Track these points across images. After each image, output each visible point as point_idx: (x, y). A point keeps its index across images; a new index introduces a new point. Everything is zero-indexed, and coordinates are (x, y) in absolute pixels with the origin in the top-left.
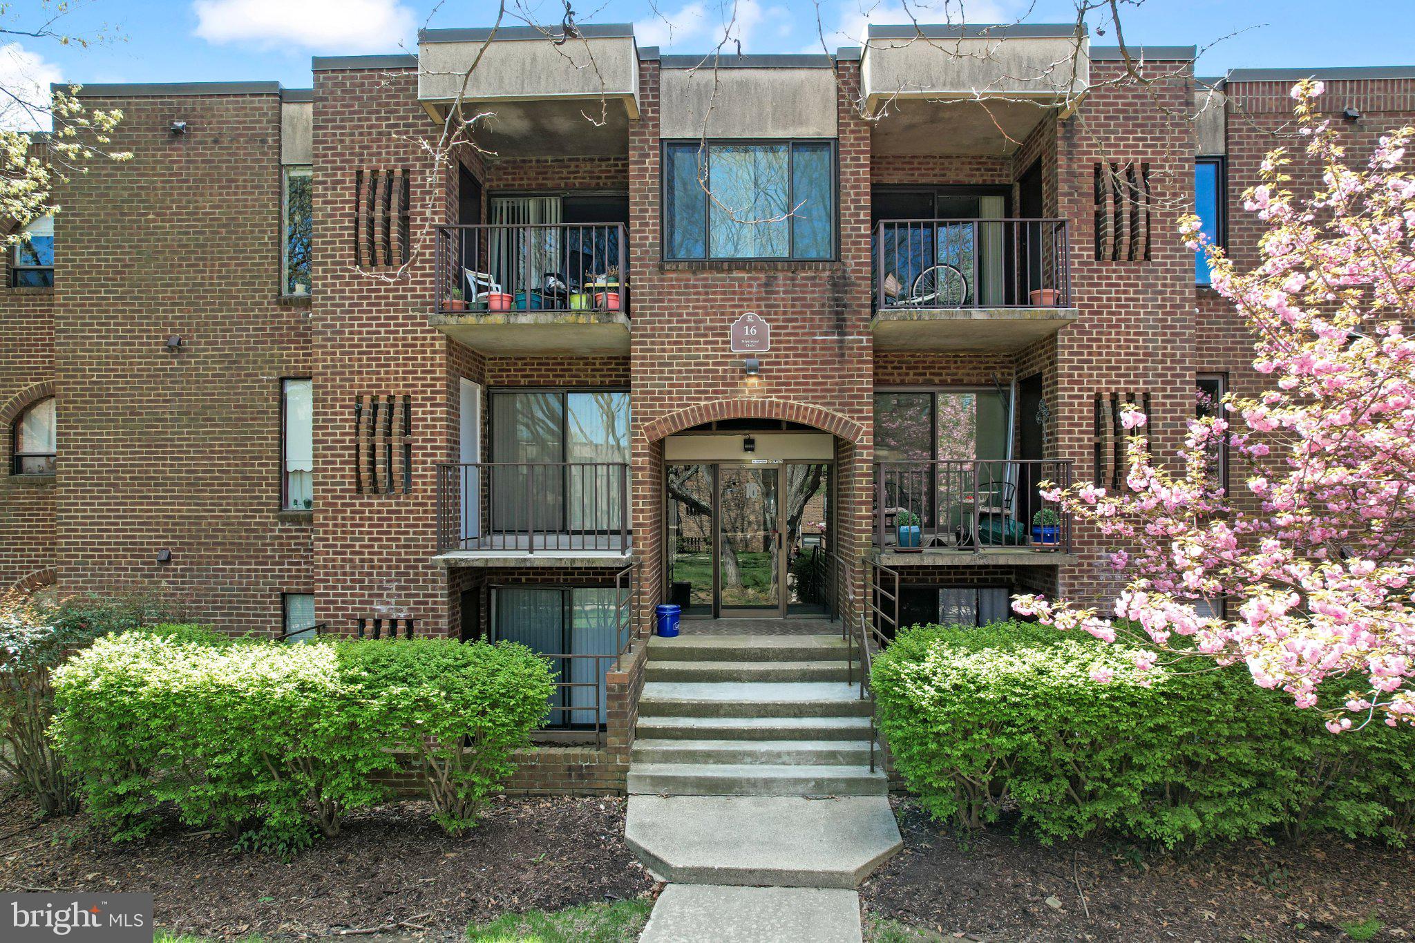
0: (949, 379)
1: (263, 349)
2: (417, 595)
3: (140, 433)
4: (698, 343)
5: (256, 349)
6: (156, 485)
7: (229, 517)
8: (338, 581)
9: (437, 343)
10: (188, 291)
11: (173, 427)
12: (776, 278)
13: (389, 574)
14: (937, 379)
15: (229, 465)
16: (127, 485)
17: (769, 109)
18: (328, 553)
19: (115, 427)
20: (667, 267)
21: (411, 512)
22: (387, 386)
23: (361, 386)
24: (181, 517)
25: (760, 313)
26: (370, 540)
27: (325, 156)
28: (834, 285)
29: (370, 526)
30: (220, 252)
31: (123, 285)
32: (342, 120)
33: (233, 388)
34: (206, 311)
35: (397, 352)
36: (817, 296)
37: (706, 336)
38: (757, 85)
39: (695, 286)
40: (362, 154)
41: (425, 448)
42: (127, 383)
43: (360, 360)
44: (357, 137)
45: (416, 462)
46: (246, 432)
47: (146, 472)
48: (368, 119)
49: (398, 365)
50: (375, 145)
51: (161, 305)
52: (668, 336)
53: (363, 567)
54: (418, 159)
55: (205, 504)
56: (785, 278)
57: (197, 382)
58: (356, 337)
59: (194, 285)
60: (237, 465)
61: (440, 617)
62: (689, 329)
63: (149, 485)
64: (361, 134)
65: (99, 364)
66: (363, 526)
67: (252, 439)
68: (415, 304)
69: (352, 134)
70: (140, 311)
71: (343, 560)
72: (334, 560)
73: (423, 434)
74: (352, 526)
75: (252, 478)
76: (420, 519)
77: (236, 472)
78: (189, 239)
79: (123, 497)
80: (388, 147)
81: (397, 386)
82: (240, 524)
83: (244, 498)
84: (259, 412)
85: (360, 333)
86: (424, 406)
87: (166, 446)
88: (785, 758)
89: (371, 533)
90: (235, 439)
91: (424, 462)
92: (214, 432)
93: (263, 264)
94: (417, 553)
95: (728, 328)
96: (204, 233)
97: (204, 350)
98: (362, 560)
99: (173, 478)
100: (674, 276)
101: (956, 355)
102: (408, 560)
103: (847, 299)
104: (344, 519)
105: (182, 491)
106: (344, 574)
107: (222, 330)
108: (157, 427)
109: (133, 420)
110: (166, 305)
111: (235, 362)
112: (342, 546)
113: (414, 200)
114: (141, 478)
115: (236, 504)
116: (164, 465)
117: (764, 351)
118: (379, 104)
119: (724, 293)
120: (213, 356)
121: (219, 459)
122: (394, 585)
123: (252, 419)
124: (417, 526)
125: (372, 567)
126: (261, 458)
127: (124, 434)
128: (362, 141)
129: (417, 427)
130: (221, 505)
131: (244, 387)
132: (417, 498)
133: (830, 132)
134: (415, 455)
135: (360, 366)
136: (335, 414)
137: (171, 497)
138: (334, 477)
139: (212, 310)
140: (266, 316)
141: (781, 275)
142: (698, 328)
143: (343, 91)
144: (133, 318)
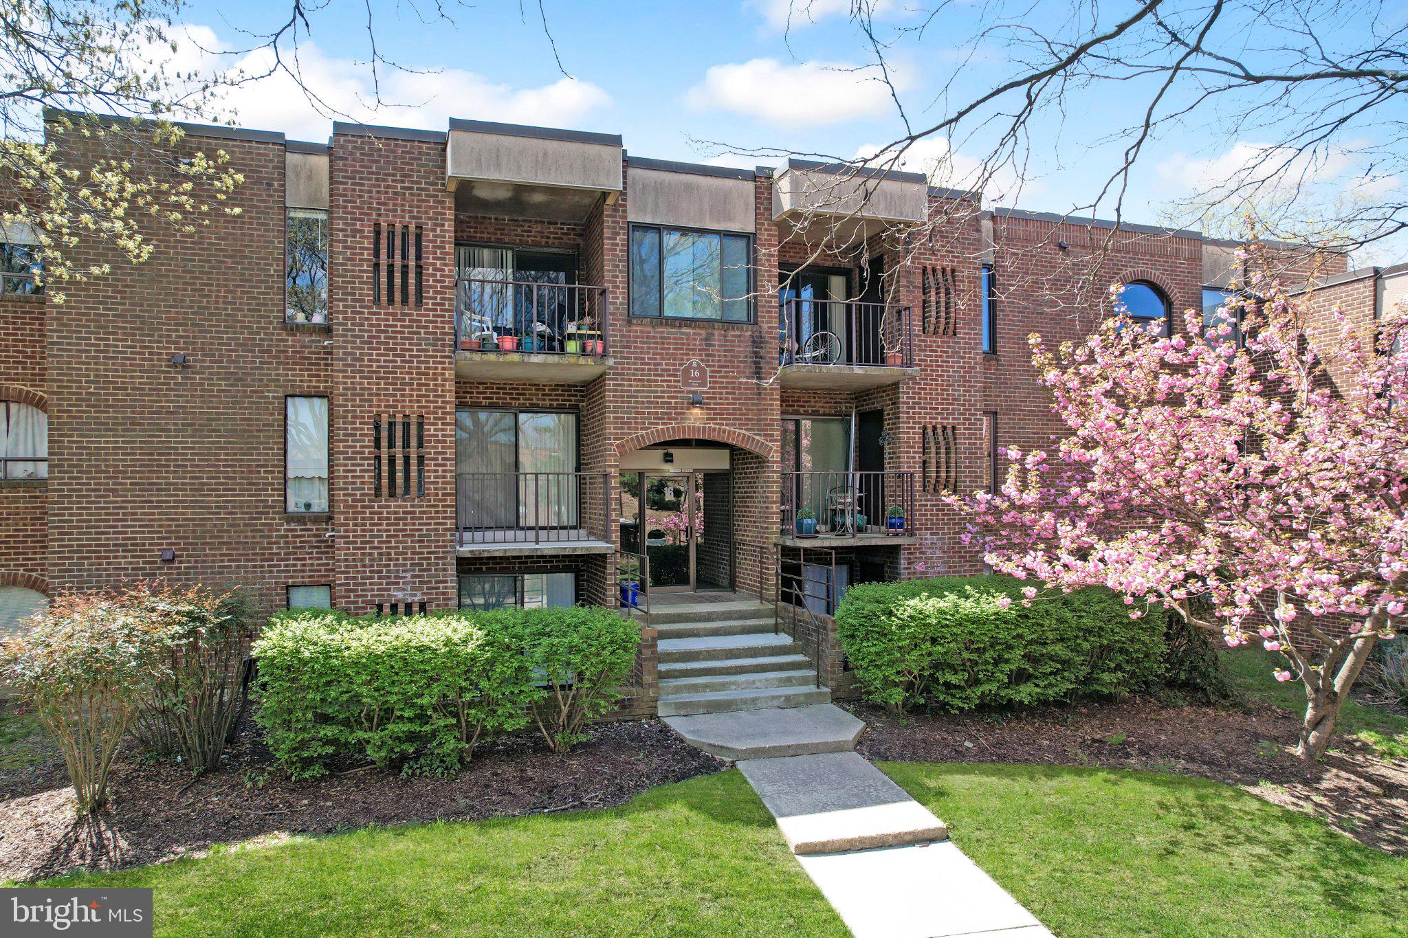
0: (810, 410)
1: (268, 369)
2: (430, 582)
3: (141, 442)
4: (656, 381)
5: (262, 368)
6: (158, 490)
7: (234, 519)
8: (358, 572)
9: (447, 373)
10: (193, 313)
11: (177, 437)
12: (713, 334)
13: (405, 565)
14: (802, 410)
15: (235, 472)
16: (128, 490)
17: (707, 207)
18: (348, 549)
19: (114, 436)
20: (634, 321)
21: (424, 512)
22: (403, 407)
23: (379, 406)
24: (185, 520)
25: (702, 360)
26: (388, 536)
27: (346, 207)
28: (754, 342)
29: (388, 525)
30: (226, 280)
31: (124, 304)
32: (361, 179)
33: (239, 402)
34: (211, 332)
35: (411, 379)
36: (743, 349)
37: (662, 376)
38: (698, 188)
39: (654, 338)
40: (379, 209)
41: (437, 459)
42: (128, 395)
43: (378, 384)
44: (374, 195)
45: (428, 471)
46: (252, 443)
47: (148, 478)
48: (385, 180)
49: (412, 390)
50: (391, 203)
51: (164, 324)
52: (634, 375)
53: (381, 560)
54: (430, 219)
55: (210, 508)
56: (720, 335)
57: (202, 396)
58: (375, 364)
59: (199, 308)
60: (243, 472)
61: (450, 599)
62: (649, 370)
63: (151, 490)
64: (378, 192)
65: (96, 376)
66: (381, 525)
67: (258, 449)
68: (428, 339)
69: (371, 192)
70: (142, 329)
71: (363, 554)
72: (354, 554)
73: (434, 447)
74: (371, 525)
75: (258, 484)
76: (432, 518)
77: (241, 478)
78: (194, 266)
79: (123, 502)
80: (403, 205)
81: (412, 407)
82: (245, 525)
83: (250, 501)
84: (264, 425)
85: (378, 361)
86: (436, 424)
87: (169, 454)
88: (758, 684)
89: (389, 531)
90: (241, 449)
91: (436, 471)
92: (219, 442)
93: (268, 294)
94: (429, 547)
95: (678, 370)
96: (209, 261)
97: (209, 368)
98: (380, 554)
99: (177, 484)
100: (639, 328)
101: (814, 392)
102: (422, 553)
103: (762, 352)
104: (363, 519)
105: (186, 496)
106: (364, 566)
107: (228, 350)
108: (160, 436)
109: (135, 430)
110: (169, 325)
111: (240, 380)
112: (362, 542)
113: (427, 253)
114: (143, 484)
115: (241, 507)
116: (167, 472)
117: (705, 389)
118: (394, 169)
119: (676, 344)
120: (219, 373)
121: (225, 466)
122: (409, 575)
123: (258, 431)
124: (430, 524)
125: (390, 560)
126: (267, 466)
127: (124, 442)
128: (379, 198)
129: (430, 441)
130: (226, 508)
131: (250, 403)
132: (429, 501)
133: (750, 228)
134: (428, 465)
135: (378, 389)
136: (355, 429)
137: (175, 502)
138: (354, 483)
139: (217, 332)
140: (271, 340)
141: (716, 332)
142: (656, 370)
143: (362, 154)
144: (135, 335)
